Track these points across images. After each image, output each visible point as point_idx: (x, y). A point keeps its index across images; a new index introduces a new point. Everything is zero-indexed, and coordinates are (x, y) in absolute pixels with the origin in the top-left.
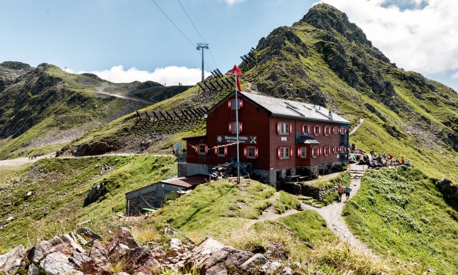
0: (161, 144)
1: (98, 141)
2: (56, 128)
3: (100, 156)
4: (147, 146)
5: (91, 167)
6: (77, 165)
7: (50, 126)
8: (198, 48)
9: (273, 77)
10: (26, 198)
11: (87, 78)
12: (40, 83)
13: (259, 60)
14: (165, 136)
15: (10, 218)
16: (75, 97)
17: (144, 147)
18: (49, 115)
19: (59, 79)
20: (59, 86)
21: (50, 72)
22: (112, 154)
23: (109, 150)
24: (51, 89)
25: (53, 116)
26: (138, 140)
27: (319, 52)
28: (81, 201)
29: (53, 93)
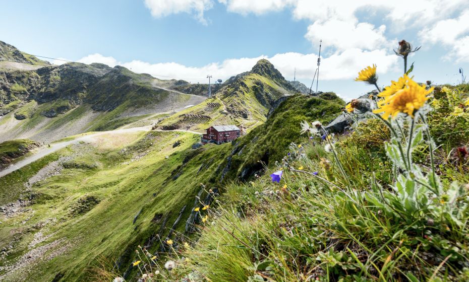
0: (194, 127)
1: (170, 125)
2: (132, 107)
3: (173, 131)
4: (189, 127)
5: (171, 135)
6: (166, 134)
7: (129, 106)
8: (207, 77)
9: (232, 106)
10: (151, 145)
11: (145, 76)
12: (119, 79)
13: (230, 94)
14: (195, 124)
15: (148, 151)
16: (141, 89)
17: (188, 128)
18: (127, 99)
19: (130, 78)
20: (131, 82)
21: (123, 73)
22: (177, 130)
23: (175, 128)
24: (126, 83)
25: (130, 100)
26: (186, 125)
27: (253, 90)
28: (172, 146)
29: (128, 86)
